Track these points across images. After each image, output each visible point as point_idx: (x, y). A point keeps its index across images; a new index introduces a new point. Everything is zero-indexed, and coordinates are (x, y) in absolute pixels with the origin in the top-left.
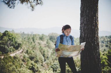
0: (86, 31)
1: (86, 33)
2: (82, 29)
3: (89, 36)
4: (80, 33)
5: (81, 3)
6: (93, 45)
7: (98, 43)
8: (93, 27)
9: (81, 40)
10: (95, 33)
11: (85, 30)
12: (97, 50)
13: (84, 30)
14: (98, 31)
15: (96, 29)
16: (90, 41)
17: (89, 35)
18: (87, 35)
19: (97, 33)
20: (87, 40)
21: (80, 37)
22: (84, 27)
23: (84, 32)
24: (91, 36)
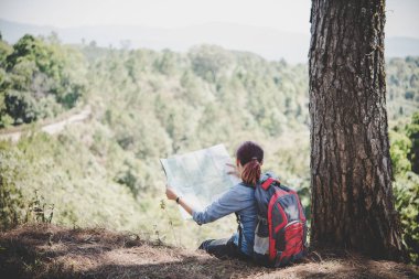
0: (335, 26)
1: (335, 32)
2: (318, 19)
3: (345, 47)
4: (308, 36)
6: (363, 81)
7: (380, 75)
8: (364, 10)
9: (313, 61)
10: (371, 32)
11: (331, 23)
12: (378, 104)
13: (329, 22)
14: (382, 27)
15: (377, 17)
16: (349, 65)
17: (346, 41)
18: (340, 42)
19: (379, 35)
20: (339, 61)
21: (312, 49)
22: (328, 10)
23: (326, 30)
24: (354, 47)
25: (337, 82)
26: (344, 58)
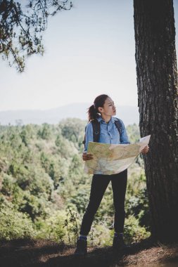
0: (153, 108)
1: (153, 111)
2: (143, 105)
3: (160, 119)
4: (139, 114)
5: (136, 44)
6: (172, 138)
8: (168, 97)
9: (142, 129)
10: (174, 110)
13: (149, 106)
16: (163, 129)
17: (160, 115)
18: (157, 116)
20: (157, 127)
21: (141, 122)
22: (148, 99)
23: (148, 111)
24: (165, 119)
25: (157, 140)
26: (160, 126)
